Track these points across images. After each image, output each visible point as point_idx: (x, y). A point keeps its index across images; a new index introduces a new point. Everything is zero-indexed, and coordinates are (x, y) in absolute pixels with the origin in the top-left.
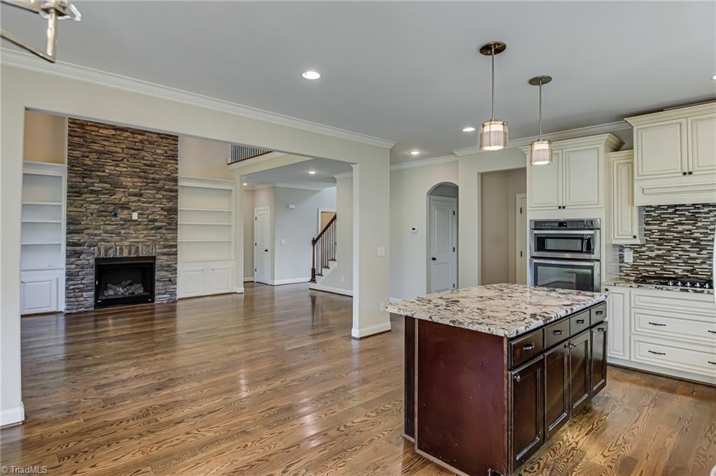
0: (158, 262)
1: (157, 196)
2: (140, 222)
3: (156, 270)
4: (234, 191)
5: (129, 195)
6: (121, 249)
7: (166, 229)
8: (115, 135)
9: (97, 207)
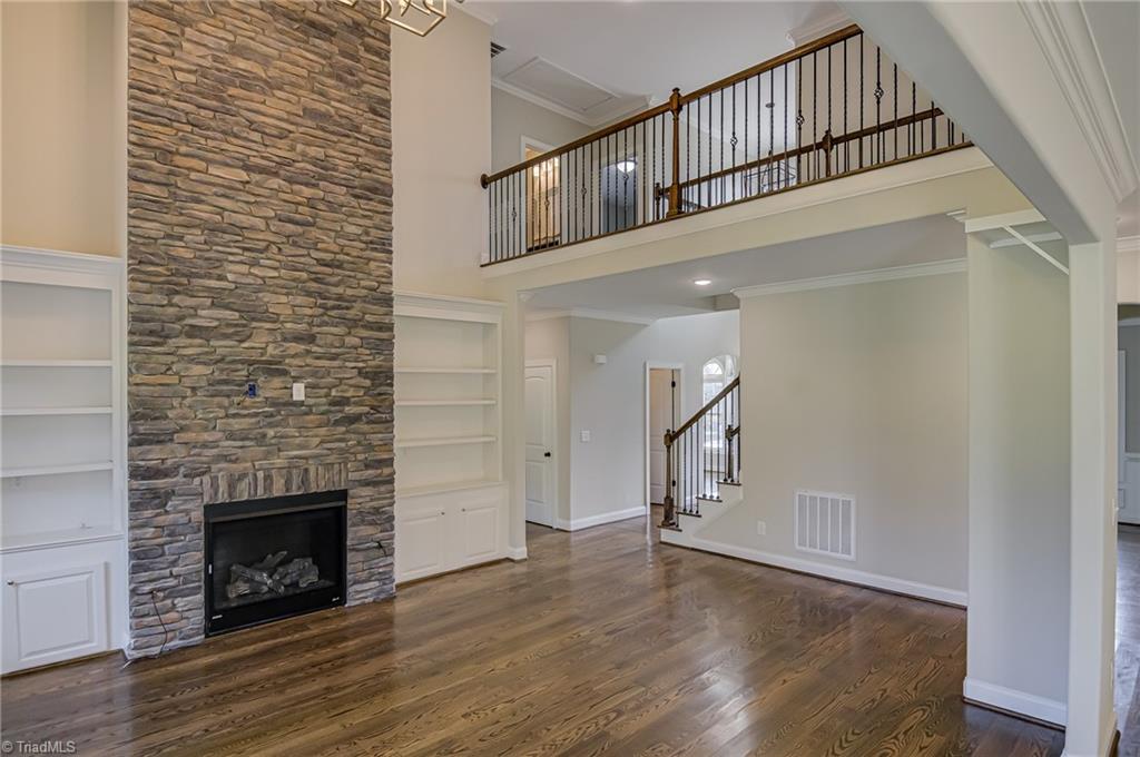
0: (352, 506)
1: (347, 339)
2: (310, 406)
3: (349, 523)
5: (285, 340)
6: (268, 478)
7: (369, 422)
8: (248, 182)
9: (206, 370)
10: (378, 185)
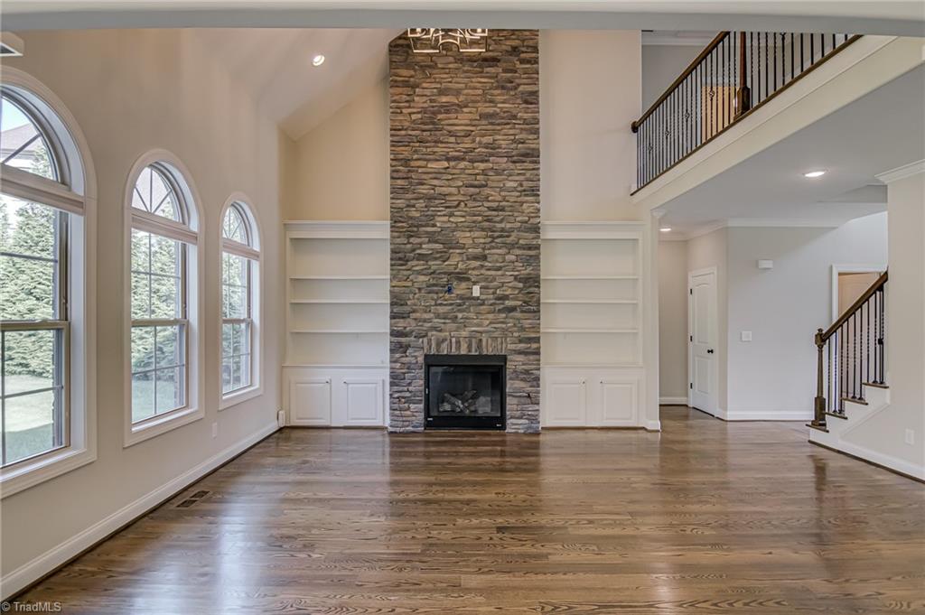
0: (510, 365)
1: (507, 257)
2: (484, 300)
3: (508, 377)
4: (640, 242)
5: (468, 259)
6: (458, 342)
7: (522, 312)
8: (448, 168)
9: (426, 278)
10: (528, 151)
